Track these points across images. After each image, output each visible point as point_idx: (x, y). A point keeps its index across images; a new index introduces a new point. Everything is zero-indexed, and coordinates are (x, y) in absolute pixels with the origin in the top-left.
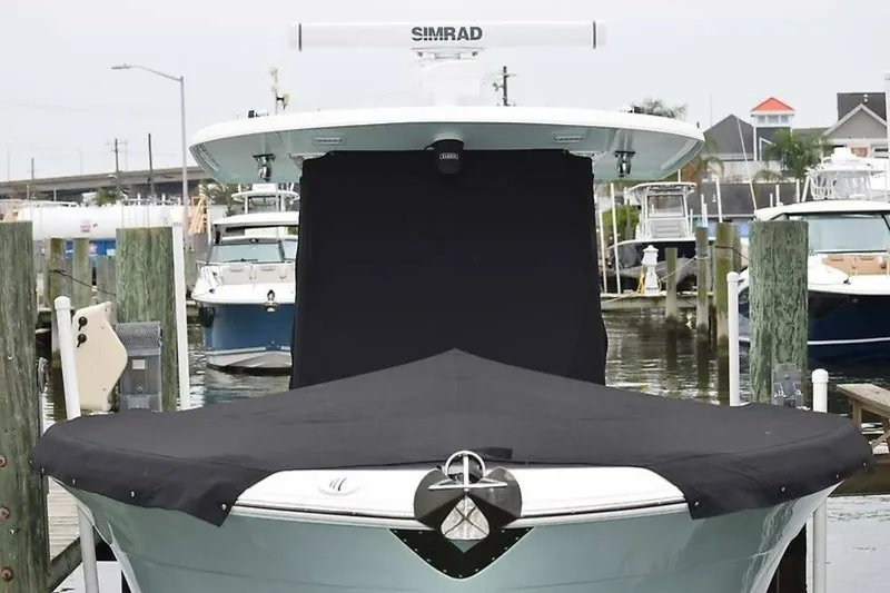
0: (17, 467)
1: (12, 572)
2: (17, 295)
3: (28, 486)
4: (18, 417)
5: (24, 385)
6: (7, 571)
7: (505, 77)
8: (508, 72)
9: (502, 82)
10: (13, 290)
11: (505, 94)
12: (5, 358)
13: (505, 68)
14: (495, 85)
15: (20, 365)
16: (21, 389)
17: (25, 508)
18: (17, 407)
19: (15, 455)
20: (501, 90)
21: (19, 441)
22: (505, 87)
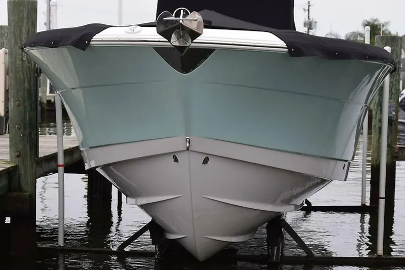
0: (25, 107)
1: (20, 154)
2: (29, 31)
3: (29, 116)
4: (26, 85)
5: (29, 71)
6: (18, 153)
7: (309, 6)
8: (310, 4)
9: (307, 8)
10: (27, 29)
11: (309, 14)
12: (22, 59)
13: (309, 2)
14: (304, 9)
15: (28, 63)
16: (28, 73)
17: (27, 126)
18: (26, 81)
19: (24, 102)
20: (307, 12)
21: (26, 96)
22: (309, 10)
